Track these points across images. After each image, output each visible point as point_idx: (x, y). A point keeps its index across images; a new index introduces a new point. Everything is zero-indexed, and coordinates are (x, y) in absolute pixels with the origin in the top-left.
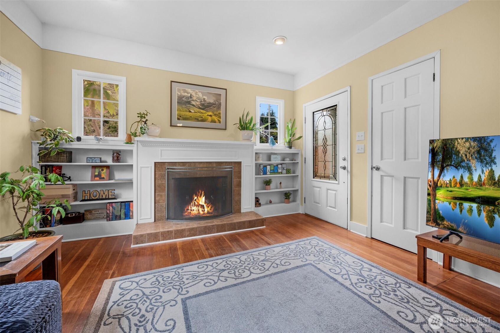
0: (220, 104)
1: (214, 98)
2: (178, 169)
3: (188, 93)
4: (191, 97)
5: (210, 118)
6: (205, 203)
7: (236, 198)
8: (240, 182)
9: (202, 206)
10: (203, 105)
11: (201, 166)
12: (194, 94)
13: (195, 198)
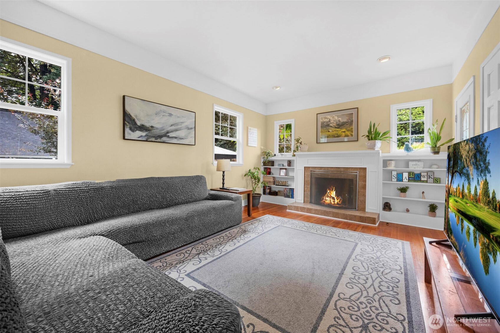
0: (352, 121)
1: (347, 118)
2: (318, 171)
3: (327, 119)
4: (329, 121)
5: (343, 134)
6: (335, 196)
7: (361, 198)
8: (365, 185)
9: (333, 198)
10: (338, 125)
11: (332, 170)
12: (331, 119)
13: (329, 191)
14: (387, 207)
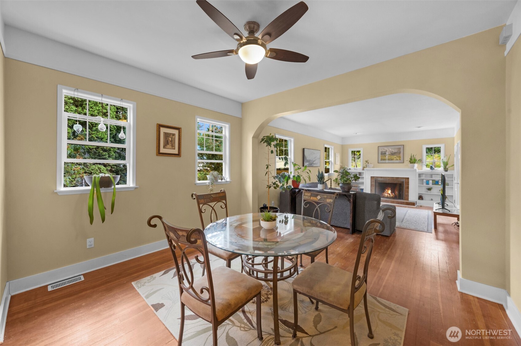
0: (400, 152)
1: (397, 150)
2: (379, 179)
3: (385, 150)
4: (386, 151)
5: (395, 159)
6: (391, 193)
7: (406, 194)
8: (408, 187)
9: (389, 194)
10: (392, 153)
11: (389, 178)
12: (387, 150)
13: (387, 190)
14: (421, 198)
